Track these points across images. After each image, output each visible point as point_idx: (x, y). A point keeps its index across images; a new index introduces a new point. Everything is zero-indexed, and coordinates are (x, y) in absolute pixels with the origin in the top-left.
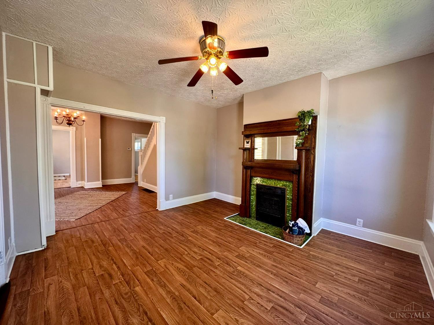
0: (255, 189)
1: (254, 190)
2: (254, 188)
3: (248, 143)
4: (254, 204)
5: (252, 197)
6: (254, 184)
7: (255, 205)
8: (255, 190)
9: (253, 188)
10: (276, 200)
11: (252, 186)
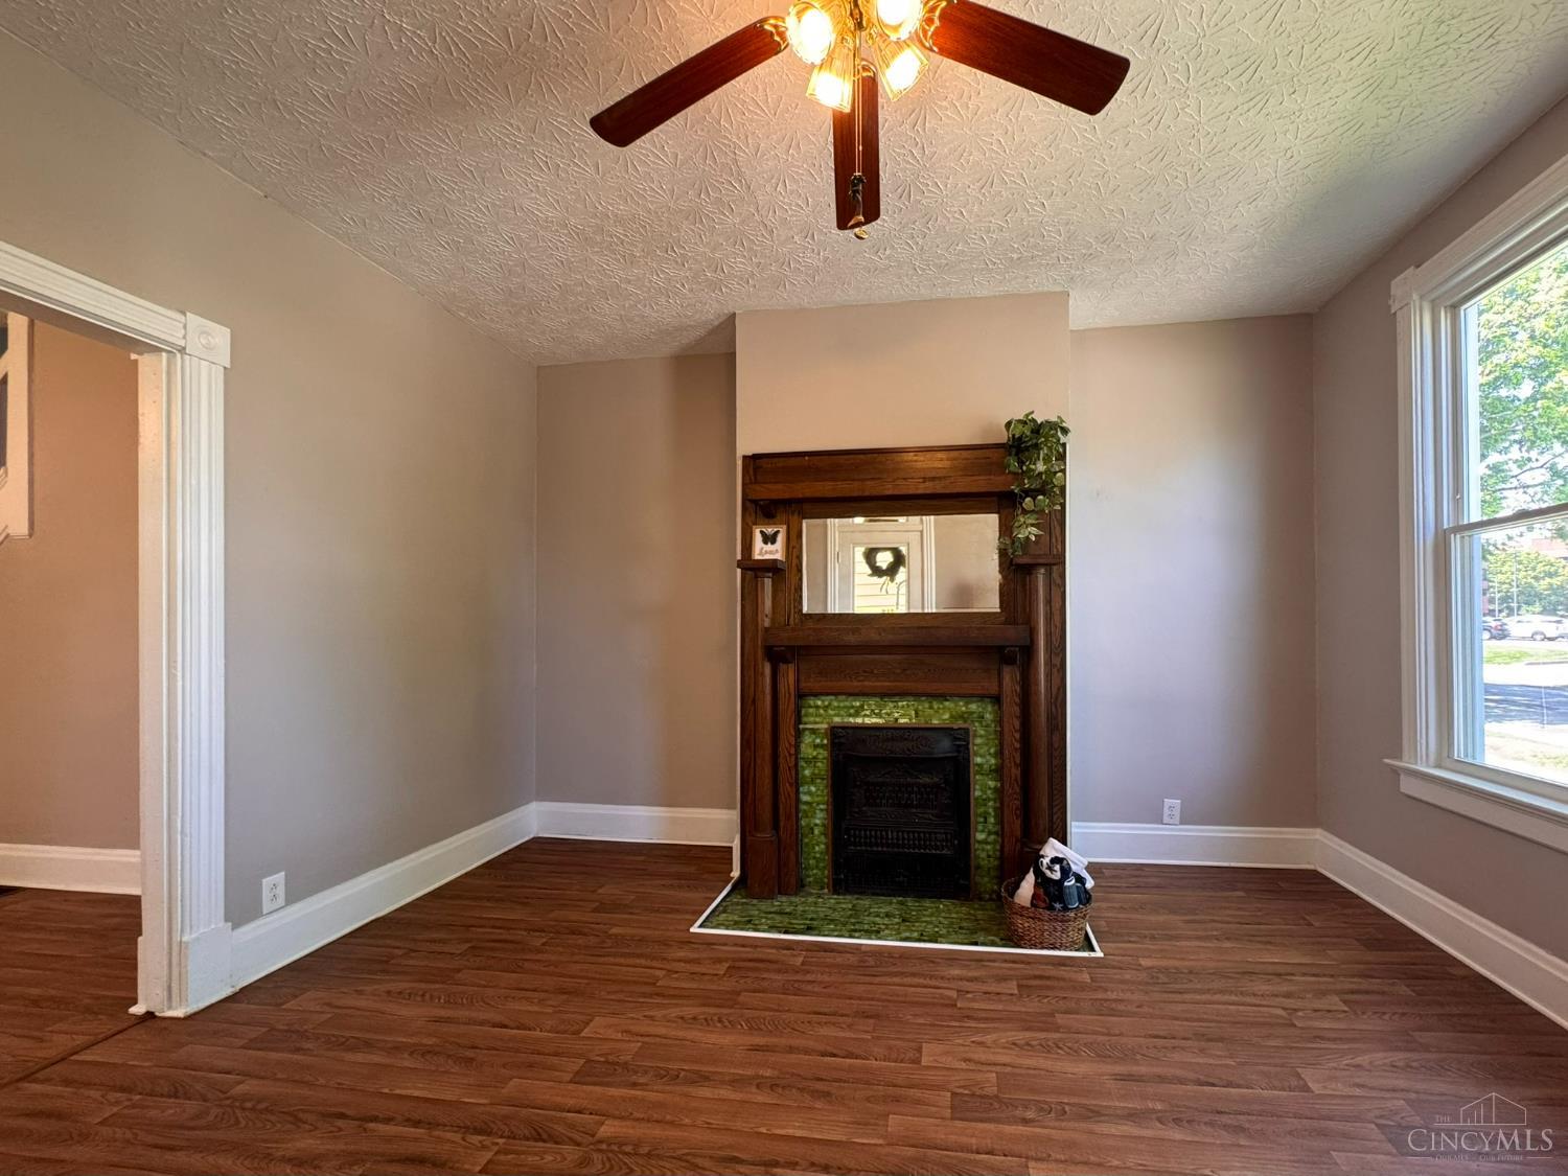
0: (821, 751)
1: (814, 758)
2: (816, 747)
3: (773, 542)
4: (818, 821)
5: (809, 793)
6: (813, 731)
7: (824, 825)
8: (823, 753)
9: (813, 750)
10: (925, 786)
11: (808, 739)
